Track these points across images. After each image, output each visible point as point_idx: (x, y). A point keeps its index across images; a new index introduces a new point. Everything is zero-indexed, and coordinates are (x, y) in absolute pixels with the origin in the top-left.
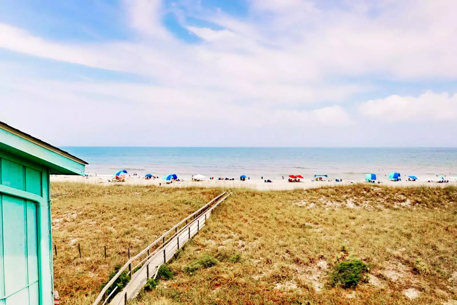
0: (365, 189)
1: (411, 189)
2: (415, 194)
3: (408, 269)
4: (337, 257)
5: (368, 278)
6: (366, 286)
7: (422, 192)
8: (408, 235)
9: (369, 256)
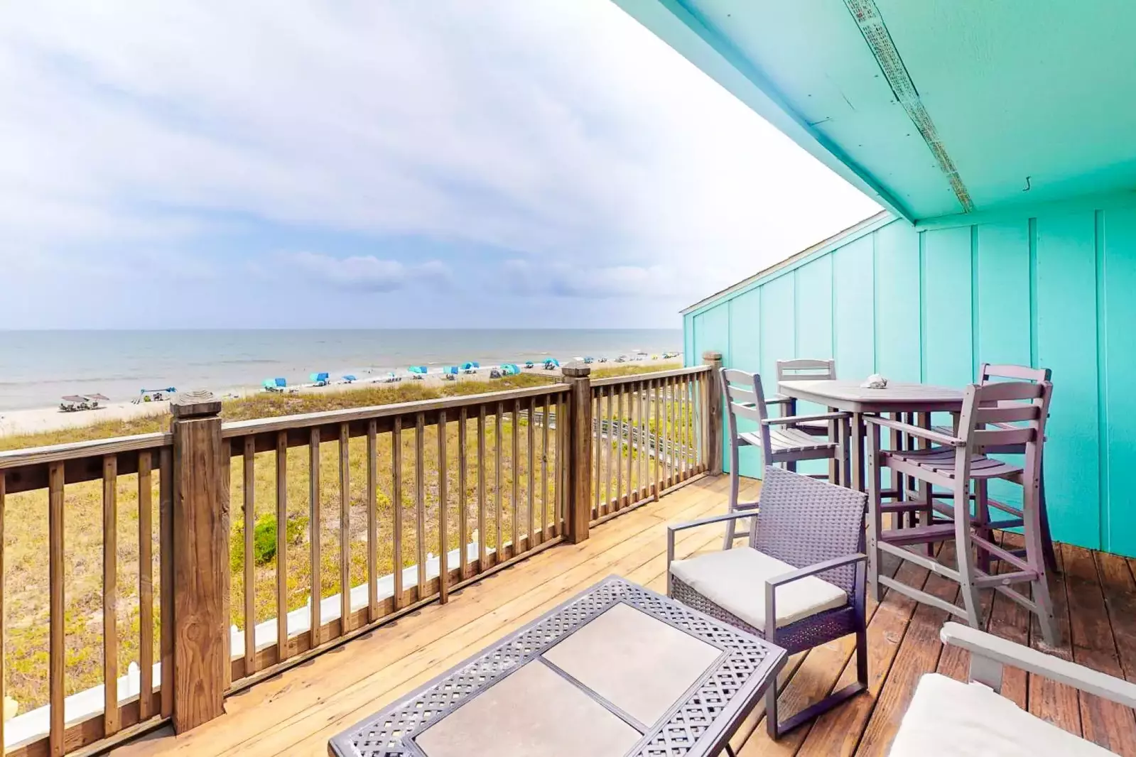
0: (273, 404)
1: (353, 394)
2: (358, 401)
3: (360, 510)
4: (238, 526)
5: (301, 536)
6: (299, 549)
7: (368, 397)
8: (355, 464)
9: (297, 509)
